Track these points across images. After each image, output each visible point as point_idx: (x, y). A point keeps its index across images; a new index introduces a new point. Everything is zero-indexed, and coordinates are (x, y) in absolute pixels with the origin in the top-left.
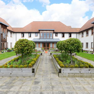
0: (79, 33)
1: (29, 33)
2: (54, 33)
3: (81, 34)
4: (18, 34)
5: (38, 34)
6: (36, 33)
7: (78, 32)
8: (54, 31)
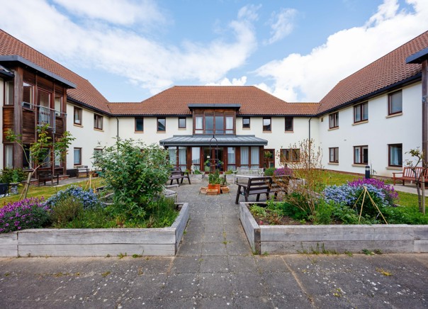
0: (319, 116)
1: (159, 117)
2: (238, 116)
3: (327, 119)
4: (123, 122)
5: (189, 122)
6: (180, 117)
7: (315, 113)
8: (237, 109)
